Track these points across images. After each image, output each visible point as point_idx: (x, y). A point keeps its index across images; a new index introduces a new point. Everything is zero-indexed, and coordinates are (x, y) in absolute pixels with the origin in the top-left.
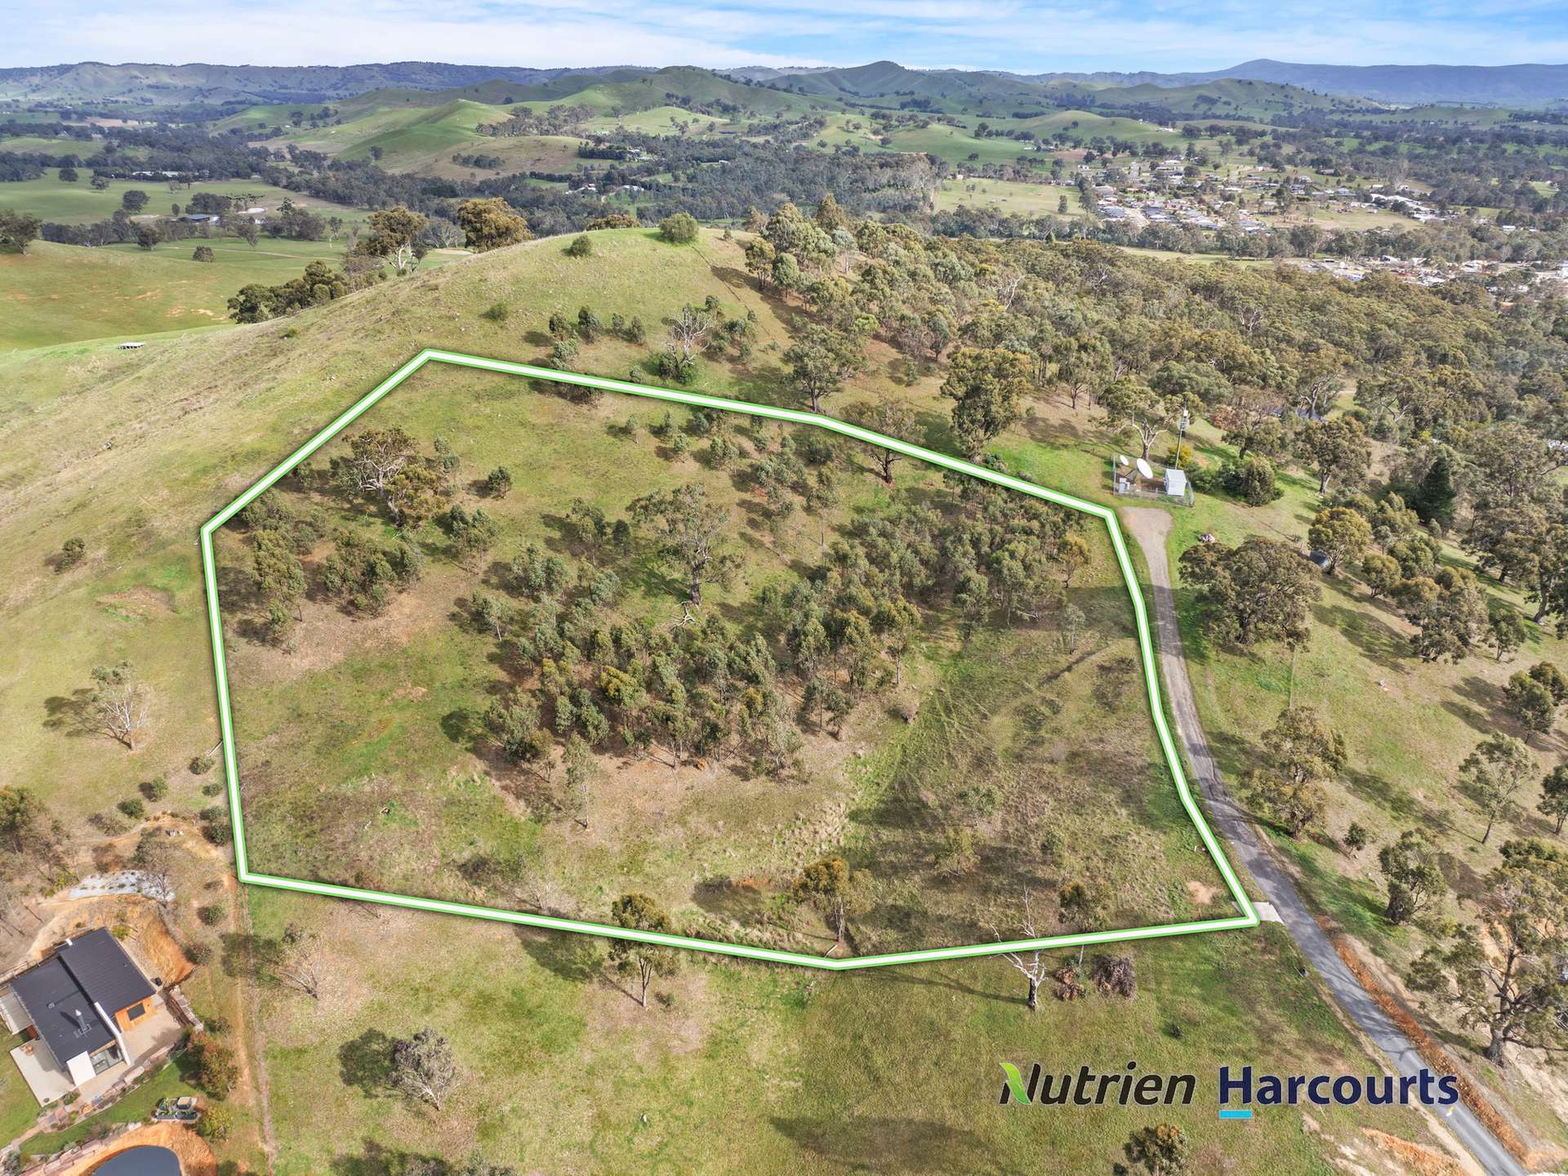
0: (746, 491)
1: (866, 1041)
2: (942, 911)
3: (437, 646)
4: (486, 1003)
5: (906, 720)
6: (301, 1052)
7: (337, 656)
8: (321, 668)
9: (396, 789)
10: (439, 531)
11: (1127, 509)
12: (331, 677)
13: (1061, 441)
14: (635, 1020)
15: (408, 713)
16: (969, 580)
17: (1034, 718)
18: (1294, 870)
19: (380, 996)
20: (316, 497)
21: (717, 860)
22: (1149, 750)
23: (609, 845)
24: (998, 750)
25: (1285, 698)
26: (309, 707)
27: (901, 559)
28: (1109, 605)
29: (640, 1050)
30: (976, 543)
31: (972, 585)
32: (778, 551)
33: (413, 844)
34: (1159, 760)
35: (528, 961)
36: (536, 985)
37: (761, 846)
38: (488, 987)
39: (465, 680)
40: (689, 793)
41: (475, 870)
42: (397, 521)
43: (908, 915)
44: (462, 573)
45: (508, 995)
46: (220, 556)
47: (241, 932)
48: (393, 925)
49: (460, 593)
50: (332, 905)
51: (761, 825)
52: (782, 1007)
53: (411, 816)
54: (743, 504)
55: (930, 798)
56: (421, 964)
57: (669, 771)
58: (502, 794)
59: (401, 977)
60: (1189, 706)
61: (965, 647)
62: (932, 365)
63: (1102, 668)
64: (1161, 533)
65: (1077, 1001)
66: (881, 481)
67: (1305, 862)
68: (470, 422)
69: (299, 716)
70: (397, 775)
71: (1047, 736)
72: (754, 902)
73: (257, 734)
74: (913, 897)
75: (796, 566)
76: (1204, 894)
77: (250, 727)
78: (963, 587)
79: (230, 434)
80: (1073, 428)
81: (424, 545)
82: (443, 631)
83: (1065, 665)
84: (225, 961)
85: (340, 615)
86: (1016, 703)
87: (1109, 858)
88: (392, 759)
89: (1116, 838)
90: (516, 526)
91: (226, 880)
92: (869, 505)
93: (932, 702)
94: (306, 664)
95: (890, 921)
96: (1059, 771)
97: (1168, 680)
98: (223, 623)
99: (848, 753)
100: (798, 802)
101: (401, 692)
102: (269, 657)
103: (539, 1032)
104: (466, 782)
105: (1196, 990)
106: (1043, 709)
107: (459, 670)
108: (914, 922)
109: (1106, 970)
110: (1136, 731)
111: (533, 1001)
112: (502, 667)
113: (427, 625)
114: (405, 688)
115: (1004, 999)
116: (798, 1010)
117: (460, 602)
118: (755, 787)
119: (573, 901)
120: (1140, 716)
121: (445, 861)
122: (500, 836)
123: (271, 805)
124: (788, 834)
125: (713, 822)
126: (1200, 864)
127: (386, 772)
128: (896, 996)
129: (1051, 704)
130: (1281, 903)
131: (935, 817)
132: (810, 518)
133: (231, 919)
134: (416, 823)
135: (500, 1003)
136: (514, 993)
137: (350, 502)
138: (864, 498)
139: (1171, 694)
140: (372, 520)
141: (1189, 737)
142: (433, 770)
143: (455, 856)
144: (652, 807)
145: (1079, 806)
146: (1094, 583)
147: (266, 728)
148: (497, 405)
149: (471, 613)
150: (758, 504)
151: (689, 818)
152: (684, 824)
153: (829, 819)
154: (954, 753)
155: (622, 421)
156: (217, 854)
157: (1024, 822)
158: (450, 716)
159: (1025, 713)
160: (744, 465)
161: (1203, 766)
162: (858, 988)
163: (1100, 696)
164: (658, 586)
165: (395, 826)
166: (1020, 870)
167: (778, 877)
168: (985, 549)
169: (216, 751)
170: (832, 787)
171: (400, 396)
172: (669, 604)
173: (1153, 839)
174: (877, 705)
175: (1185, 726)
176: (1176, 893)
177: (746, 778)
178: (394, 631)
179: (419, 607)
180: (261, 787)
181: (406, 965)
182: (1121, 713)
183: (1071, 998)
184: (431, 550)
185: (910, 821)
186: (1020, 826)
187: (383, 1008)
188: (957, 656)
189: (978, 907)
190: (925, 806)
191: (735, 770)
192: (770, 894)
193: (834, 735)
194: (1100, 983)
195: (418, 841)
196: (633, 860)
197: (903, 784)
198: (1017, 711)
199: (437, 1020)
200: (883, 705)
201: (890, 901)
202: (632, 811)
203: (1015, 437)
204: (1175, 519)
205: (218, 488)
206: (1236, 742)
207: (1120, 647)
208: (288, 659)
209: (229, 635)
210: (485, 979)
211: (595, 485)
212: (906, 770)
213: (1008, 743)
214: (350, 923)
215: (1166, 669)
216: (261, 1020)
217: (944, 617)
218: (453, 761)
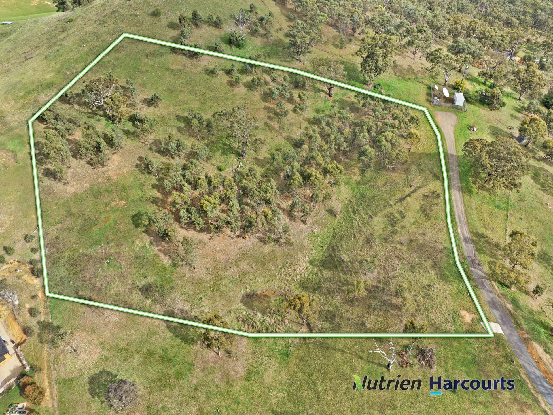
0: (267, 102)
1: (314, 377)
2: (349, 315)
3: (130, 181)
4: (151, 356)
5: (335, 216)
6: (71, 380)
7: (86, 186)
8: (80, 191)
9: (112, 251)
10: (130, 124)
11: (437, 112)
12: (84, 196)
13: (408, 76)
14: (215, 362)
15: (117, 214)
16: (366, 150)
17: (392, 219)
18: (510, 306)
19: (105, 353)
20: (77, 107)
21: (252, 283)
22: (445, 240)
23: (204, 277)
24: (376, 235)
25: (506, 213)
26: (74, 210)
27: (336, 137)
28: (428, 163)
29: (217, 377)
30: (369, 131)
31: (367, 153)
32: (281, 131)
33: (119, 278)
34: (449, 246)
35: (169, 335)
36: (173, 346)
37: (271, 276)
38: (152, 348)
39: (142, 197)
40: (240, 251)
41: (146, 290)
42: (112, 119)
43: (334, 316)
44: (141, 144)
45: (160, 351)
46: (36, 135)
47: (46, 321)
48: (111, 318)
49: (140, 155)
50: (85, 309)
51: (271, 266)
52: (278, 356)
53: (118, 265)
54: (266, 108)
55: (345, 257)
56: (123, 337)
57: (231, 240)
58: (158, 253)
59: (114, 344)
60: (463, 218)
61: (362, 179)
62: (352, 38)
63: (424, 196)
64: (452, 125)
65: (409, 368)
66: (327, 96)
67: (514, 301)
68: (144, 69)
69: (71, 214)
70: (112, 244)
71: (399, 230)
72: (268, 302)
73: (53, 223)
74: (337, 306)
75: (288, 139)
76: (468, 318)
77: (51, 220)
78: (363, 153)
79: (41, 73)
80: (413, 70)
81: (124, 131)
82: (132, 174)
83: (407, 193)
84: (39, 335)
85: (87, 165)
86: (385, 211)
87: (426, 296)
88: (111, 237)
89: (429, 286)
90: (164, 121)
91: (40, 294)
92: (322, 108)
93: (347, 207)
94: (73, 189)
95: (326, 317)
96: (404, 249)
97: (454, 204)
98: (38, 169)
99: (309, 231)
100: (288, 255)
101: (114, 203)
102: (57, 186)
103: (173, 369)
104: (143, 247)
105: (463, 368)
106: (397, 215)
107: (140, 192)
108: (337, 320)
109: (422, 354)
110: (440, 230)
111: (171, 355)
112: (158, 191)
113: (125, 170)
114: (116, 201)
115: (376, 364)
116: (285, 358)
117: (140, 159)
118: (268, 248)
119: (189, 305)
120: (441, 222)
121: (134, 286)
122: (157, 274)
123: (59, 258)
124: (283, 270)
125: (250, 264)
126: (466, 302)
127: (108, 243)
128: (328, 357)
129: (401, 213)
130: (503, 323)
131: (347, 267)
132: (296, 115)
133: (42, 314)
134: (121, 268)
135: (157, 355)
136: (163, 351)
137: (91, 109)
138: (320, 105)
139: (456, 211)
140: (101, 118)
141: (463, 234)
142: (128, 242)
143: (138, 284)
144: (224, 258)
145: (412, 268)
146: (421, 151)
147: (57, 221)
148: (156, 60)
149: (145, 164)
150: (273, 109)
151: (240, 263)
152: (238, 266)
153: (301, 263)
154: (356, 235)
155: (212, 67)
156: (36, 281)
157: (387, 273)
158: (136, 215)
159: (389, 216)
160: (266, 88)
161: (468, 249)
162: (312, 350)
163: (423, 210)
164: (227, 150)
165: (112, 269)
166: (385, 299)
167: (278, 291)
168: (374, 134)
169: (36, 231)
170: (302, 248)
171: (113, 55)
172: (232, 158)
173: (446, 287)
174: (323, 207)
175: (462, 229)
176: (456, 317)
177: (265, 243)
178: (111, 173)
179: (121, 162)
180: (55, 249)
181: (116, 338)
182: (433, 220)
183: (406, 367)
184: (127, 133)
185: (337, 268)
186: (386, 276)
187: (106, 359)
188: (359, 183)
189: (366, 315)
190: (343, 261)
191: (260, 239)
192: (274, 298)
193: (304, 222)
194: (419, 361)
195: (122, 277)
196: (215, 284)
197: (333, 248)
198: (386, 216)
199: (130, 364)
200: (325, 207)
201: (326, 308)
202: (215, 260)
203: (388, 74)
204: (458, 118)
205: (35, 101)
206: (484, 237)
207: (434, 185)
208: (65, 187)
209: (40, 175)
210: (151, 344)
211: (200, 100)
212: (335, 241)
213: (381, 231)
214: (92, 318)
215: (453, 198)
216: (54, 365)
217: (353, 163)
218: (137, 237)
